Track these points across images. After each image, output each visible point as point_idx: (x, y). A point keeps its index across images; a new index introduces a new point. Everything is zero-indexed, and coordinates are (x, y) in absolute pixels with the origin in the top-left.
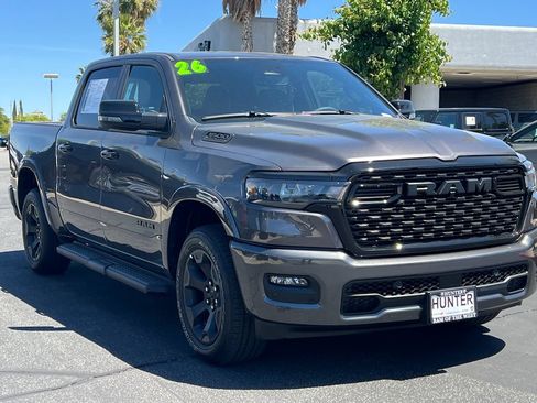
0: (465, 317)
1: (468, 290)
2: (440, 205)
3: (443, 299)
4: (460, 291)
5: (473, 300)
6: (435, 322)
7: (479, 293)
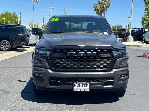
0: (85, 90)
1: (87, 83)
2: (78, 59)
3: (78, 85)
4: (84, 83)
5: (88, 86)
6: (74, 90)
7: (91, 84)
